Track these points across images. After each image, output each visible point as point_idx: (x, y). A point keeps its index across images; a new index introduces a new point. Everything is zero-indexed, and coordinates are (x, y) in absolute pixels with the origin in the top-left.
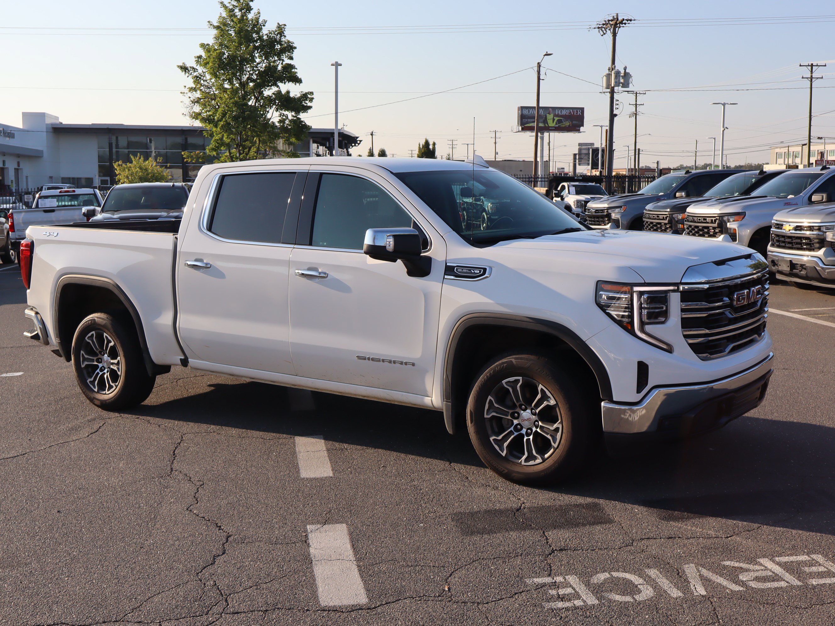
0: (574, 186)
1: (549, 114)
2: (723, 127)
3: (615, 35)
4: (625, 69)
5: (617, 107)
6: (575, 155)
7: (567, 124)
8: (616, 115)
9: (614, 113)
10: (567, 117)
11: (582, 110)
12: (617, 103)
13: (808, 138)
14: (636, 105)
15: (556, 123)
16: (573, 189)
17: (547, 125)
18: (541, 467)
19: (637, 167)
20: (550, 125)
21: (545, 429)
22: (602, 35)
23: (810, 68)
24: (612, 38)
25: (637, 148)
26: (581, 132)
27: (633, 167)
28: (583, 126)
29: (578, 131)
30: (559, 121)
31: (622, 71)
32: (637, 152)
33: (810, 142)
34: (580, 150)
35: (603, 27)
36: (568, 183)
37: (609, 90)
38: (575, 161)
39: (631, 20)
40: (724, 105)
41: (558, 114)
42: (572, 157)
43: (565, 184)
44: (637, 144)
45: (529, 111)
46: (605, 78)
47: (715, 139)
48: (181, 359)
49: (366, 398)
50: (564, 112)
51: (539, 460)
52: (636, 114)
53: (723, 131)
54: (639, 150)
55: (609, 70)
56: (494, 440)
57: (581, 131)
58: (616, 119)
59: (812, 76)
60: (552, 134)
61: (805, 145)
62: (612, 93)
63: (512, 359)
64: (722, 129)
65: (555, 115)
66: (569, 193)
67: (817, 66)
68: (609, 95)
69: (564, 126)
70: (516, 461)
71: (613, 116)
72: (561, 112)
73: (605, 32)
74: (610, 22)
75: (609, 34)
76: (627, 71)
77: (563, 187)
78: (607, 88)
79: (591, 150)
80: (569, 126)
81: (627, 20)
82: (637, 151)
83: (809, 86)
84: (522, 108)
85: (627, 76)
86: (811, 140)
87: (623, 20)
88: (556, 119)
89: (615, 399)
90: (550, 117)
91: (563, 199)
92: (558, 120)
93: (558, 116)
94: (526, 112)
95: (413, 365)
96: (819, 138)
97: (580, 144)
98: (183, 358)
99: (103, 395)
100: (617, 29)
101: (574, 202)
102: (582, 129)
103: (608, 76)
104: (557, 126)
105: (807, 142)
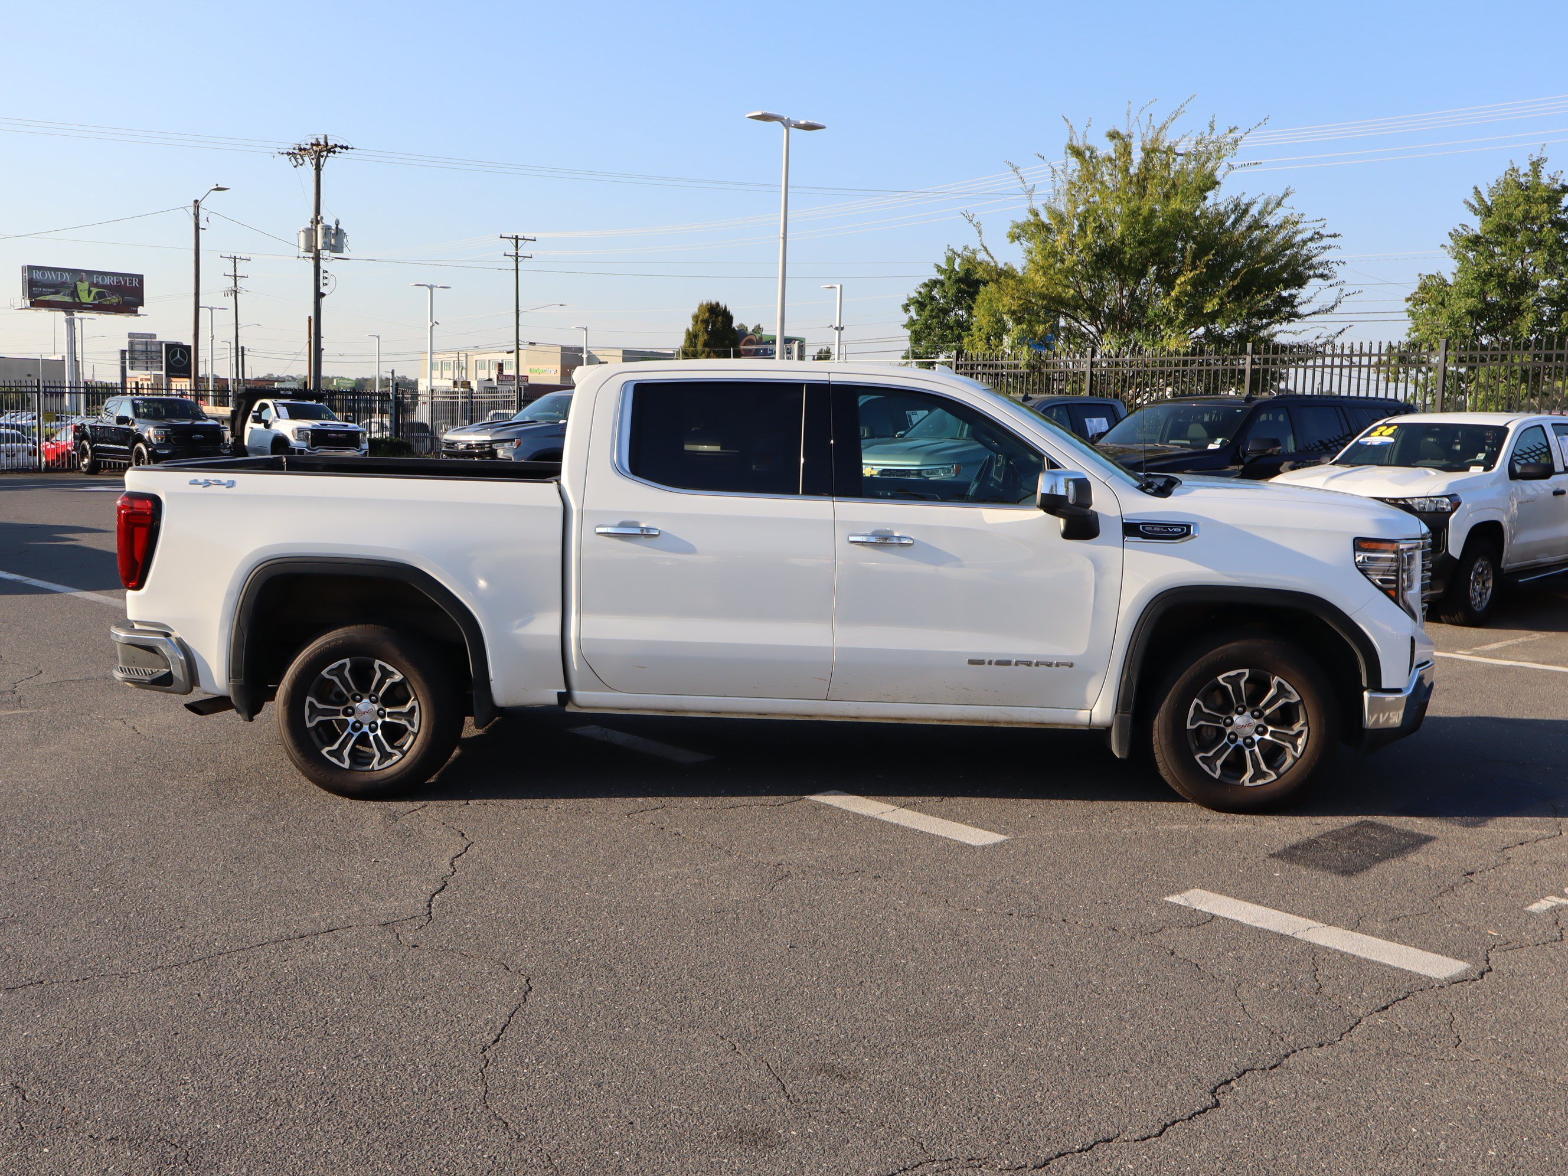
0: (284, 405)
1: (81, 281)
2: (431, 321)
3: (318, 168)
4: (337, 223)
5: (325, 281)
6: (123, 352)
7: (114, 300)
8: (323, 295)
9: (321, 291)
10: (114, 289)
11: (140, 278)
12: (326, 275)
13: (515, 343)
14: (235, 276)
15: (95, 298)
16: (283, 411)
17: (77, 300)
18: (1277, 785)
19: (240, 377)
20: (83, 301)
21: (1277, 735)
22: (295, 167)
23: (514, 241)
24: (313, 172)
25: (239, 346)
26: (139, 315)
27: (235, 377)
28: (142, 305)
29: (135, 312)
30: (100, 295)
31: (334, 227)
32: (240, 353)
33: (518, 349)
34: (131, 344)
35: (297, 154)
36: (273, 400)
37: (312, 255)
38: (123, 362)
39: (347, 148)
40: (431, 287)
41: (97, 283)
42: (118, 356)
43: (269, 402)
44: (239, 339)
45: (44, 275)
46: (302, 236)
47: (378, 337)
48: (559, 694)
49: (945, 723)
50: (108, 281)
51: (1275, 777)
52: (236, 292)
53: (431, 327)
54: (243, 348)
55: (312, 222)
56: (1201, 758)
57: (139, 313)
58: (324, 301)
59: (517, 254)
60: (85, 315)
61: (512, 352)
62: (317, 259)
63: (1232, 647)
64: (430, 324)
65: (93, 285)
66: (279, 416)
67: (524, 239)
68: (312, 263)
69: (108, 303)
70: (1236, 782)
71: (319, 295)
72: (103, 279)
73: (300, 161)
74: (314, 147)
75: (309, 168)
76: (340, 227)
77: (264, 407)
78: (308, 250)
79: (164, 346)
80: (118, 303)
81: (342, 147)
82: (240, 350)
83: (515, 268)
84: (31, 268)
85: (339, 233)
86: (520, 347)
87: (336, 146)
88: (94, 290)
89: (1384, 686)
90: (83, 287)
91: (267, 425)
92: (97, 293)
93: (97, 285)
94: (37, 276)
95: (1071, 665)
96: (531, 343)
97: (130, 335)
98: (564, 690)
99: (367, 774)
100: (322, 160)
101: (293, 432)
102: (140, 309)
103: (310, 233)
104: (96, 302)
105: (514, 348)
